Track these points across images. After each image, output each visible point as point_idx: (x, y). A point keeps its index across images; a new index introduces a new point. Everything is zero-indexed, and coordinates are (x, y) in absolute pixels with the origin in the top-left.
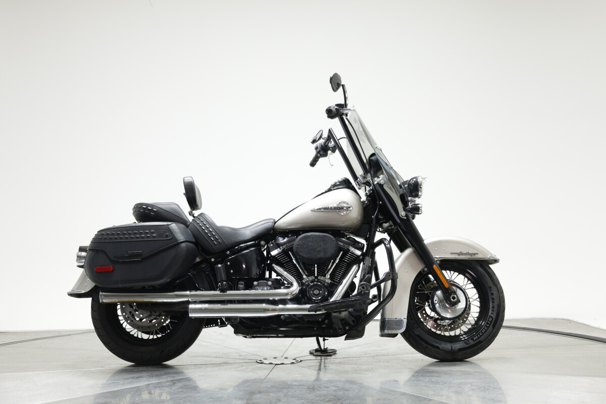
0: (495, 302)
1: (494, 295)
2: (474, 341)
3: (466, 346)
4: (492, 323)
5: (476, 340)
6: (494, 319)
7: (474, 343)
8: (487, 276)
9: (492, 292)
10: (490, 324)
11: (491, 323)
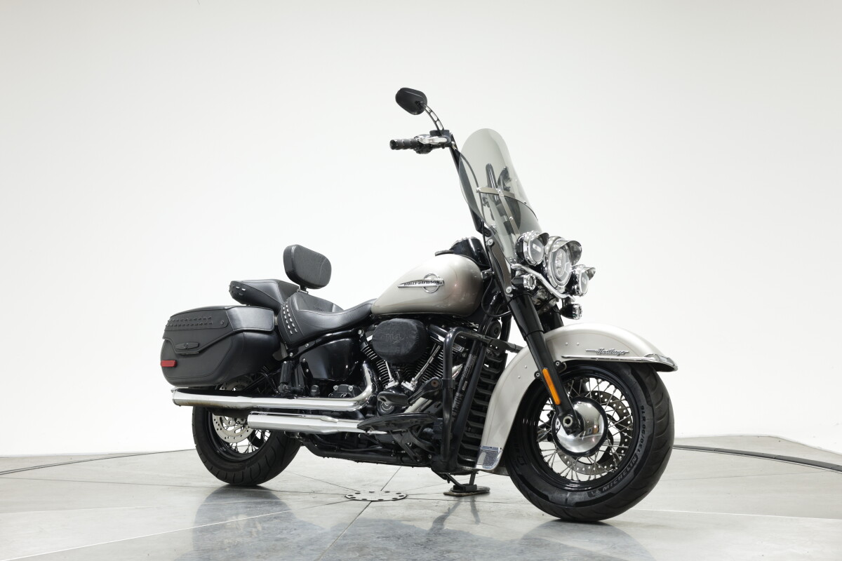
0: (646, 432)
1: (647, 421)
2: (602, 492)
3: (589, 499)
4: (635, 467)
5: (605, 491)
6: (639, 460)
7: (603, 495)
8: (640, 388)
9: (644, 415)
10: (632, 468)
11: (634, 465)
